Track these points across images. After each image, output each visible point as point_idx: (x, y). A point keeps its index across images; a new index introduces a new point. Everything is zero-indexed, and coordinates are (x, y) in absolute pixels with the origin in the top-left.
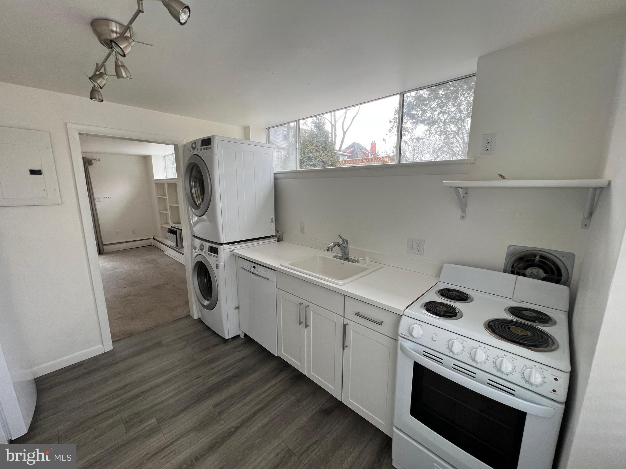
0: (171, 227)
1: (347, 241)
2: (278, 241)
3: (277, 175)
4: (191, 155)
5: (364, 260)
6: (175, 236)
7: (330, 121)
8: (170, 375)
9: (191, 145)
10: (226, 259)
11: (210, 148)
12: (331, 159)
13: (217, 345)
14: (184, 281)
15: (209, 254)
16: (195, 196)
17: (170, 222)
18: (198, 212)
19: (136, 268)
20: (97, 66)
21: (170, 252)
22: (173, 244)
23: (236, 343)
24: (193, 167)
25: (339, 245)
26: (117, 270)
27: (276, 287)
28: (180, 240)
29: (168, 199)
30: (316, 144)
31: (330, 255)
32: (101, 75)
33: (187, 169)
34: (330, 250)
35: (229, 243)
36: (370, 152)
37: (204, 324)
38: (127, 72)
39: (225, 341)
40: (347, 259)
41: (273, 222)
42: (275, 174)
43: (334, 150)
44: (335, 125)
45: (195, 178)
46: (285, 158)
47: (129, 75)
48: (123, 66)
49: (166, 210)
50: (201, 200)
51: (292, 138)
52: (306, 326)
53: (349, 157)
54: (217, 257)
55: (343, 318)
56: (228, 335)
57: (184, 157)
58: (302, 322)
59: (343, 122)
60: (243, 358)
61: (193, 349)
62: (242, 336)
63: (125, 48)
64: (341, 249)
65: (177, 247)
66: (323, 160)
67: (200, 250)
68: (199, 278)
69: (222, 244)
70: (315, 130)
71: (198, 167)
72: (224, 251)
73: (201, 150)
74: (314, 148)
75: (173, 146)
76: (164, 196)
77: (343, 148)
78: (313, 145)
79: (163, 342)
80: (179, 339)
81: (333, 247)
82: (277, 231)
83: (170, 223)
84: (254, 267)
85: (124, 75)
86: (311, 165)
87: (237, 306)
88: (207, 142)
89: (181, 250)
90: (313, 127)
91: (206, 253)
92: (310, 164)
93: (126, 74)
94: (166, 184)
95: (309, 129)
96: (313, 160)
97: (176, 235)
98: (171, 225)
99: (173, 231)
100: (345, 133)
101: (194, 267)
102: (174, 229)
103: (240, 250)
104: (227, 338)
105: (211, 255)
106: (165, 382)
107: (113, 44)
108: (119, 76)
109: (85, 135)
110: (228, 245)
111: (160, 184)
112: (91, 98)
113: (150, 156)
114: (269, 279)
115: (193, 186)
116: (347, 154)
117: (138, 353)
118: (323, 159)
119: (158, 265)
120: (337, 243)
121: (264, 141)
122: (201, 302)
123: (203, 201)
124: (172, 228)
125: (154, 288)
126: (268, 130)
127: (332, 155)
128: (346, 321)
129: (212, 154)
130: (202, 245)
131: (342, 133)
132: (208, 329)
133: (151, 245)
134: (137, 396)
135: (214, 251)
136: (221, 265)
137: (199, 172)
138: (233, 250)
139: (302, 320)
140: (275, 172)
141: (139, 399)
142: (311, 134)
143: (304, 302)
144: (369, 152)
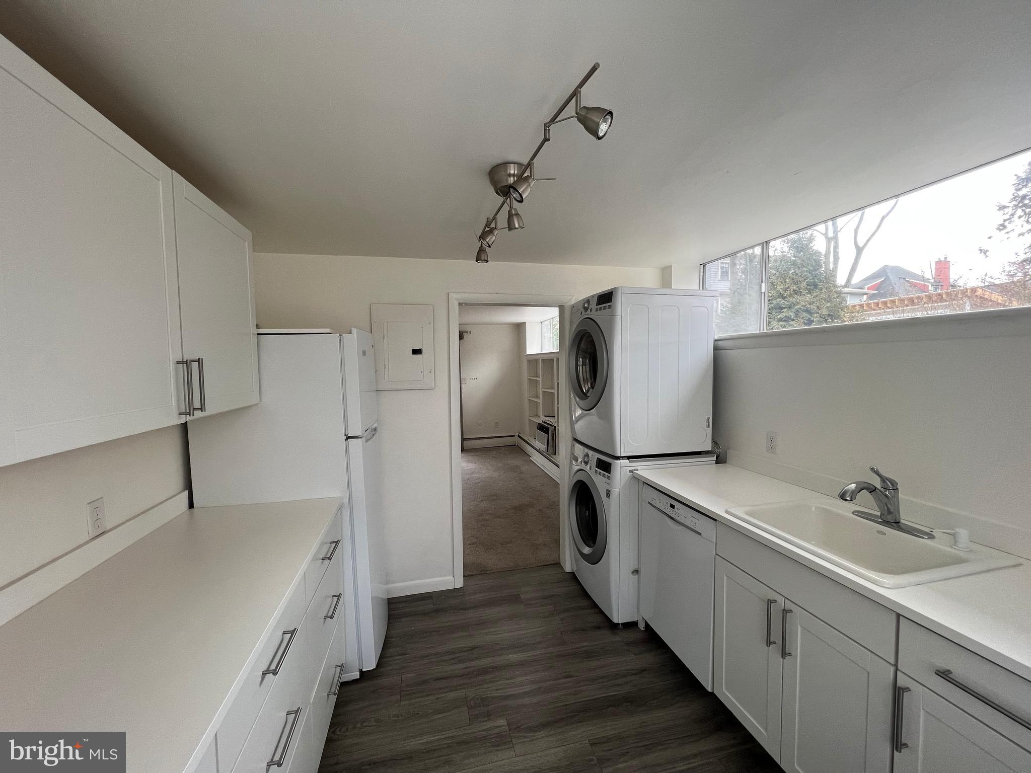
0: (542, 421)
1: (894, 483)
2: (717, 462)
3: (720, 343)
4: (581, 319)
5: (954, 535)
6: (547, 435)
7: (824, 232)
8: (529, 655)
9: (582, 304)
10: (622, 484)
11: (610, 307)
12: (829, 304)
13: (598, 628)
14: (554, 506)
15: (596, 471)
16: (581, 379)
17: (541, 414)
18: (585, 403)
19: (496, 475)
20: (487, 221)
21: (538, 459)
22: (543, 447)
23: (630, 635)
24: (582, 336)
25: (872, 490)
26: (476, 475)
27: (714, 553)
28: (552, 441)
29: (541, 381)
30: (793, 279)
31: (846, 509)
32: (491, 231)
33: (574, 339)
34: (848, 499)
35: (629, 458)
36: (932, 281)
37: (580, 584)
38: (520, 221)
39: (614, 626)
40: (896, 524)
41: (709, 426)
42: (716, 341)
43: (835, 286)
44: (836, 238)
45: (585, 352)
46: (724, 310)
47: (521, 225)
48: (517, 214)
49: (537, 397)
50: (589, 384)
51: (740, 274)
52: (784, 654)
53: (871, 297)
54: (608, 478)
55: (892, 669)
56: (619, 616)
57: (571, 322)
58: (774, 643)
59: (856, 231)
60: (642, 671)
61: (563, 623)
62: (642, 626)
63: (524, 191)
64: (878, 500)
65: (548, 451)
66: (807, 308)
67: (583, 463)
68: (578, 507)
69: (618, 458)
70: (791, 255)
71: (590, 336)
72: (621, 468)
73: (597, 310)
74: (789, 287)
75: (558, 308)
76: (537, 377)
77: (855, 280)
78: (785, 282)
79: (522, 597)
80: (543, 598)
81: (856, 492)
82: (715, 443)
83: (541, 417)
84: (672, 506)
85: (517, 225)
86: (780, 320)
87: (636, 567)
88: (606, 298)
89: (551, 457)
90: (786, 249)
91: (591, 469)
92: (779, 317)
93: (519, 224)
94: (540, 360)
95: (776, 254)
96: (785, 310)
97: (547, 433)
98: (542, 419)
99: (543, 428)
100: (859, 250)
101: (572, 487)
102: (545, 424)
103: (647, 471)
104: (615, 621)
105: (600, 473)
106: (522, 664)
107: (512, 191)
108: (511, 227)
109: (464, 305)
110: (628, 461)
111: (533, 361)
112: (477, 261)
113: (524, 323)
114: (700, 534)
115: (580, 363)
116: (865, 290)
117: (490, 603)
118: (808, 306)
119: (522, 476)
120: (865, 485)
121: (695, 286)
122: (579, 547)
123: (593, 388)
124: (543, 424)
125: (515, 508)
126: (704, 267)
127: (829, 296)
128: (902, 681)
129: (612, 316)
130: (587, 455)
131: (854, 252)
132: (585, 594)
133: (515, 445)
134: (484, 671)
135: (605, 467)
136: (615, 491)
137: (592, 343)
138: (635, 470)
139: (776, 636)
140: (717, 337)
141: (488, 677)
142: (781, 262)
143: (781, 600)
144: (929, 282)
